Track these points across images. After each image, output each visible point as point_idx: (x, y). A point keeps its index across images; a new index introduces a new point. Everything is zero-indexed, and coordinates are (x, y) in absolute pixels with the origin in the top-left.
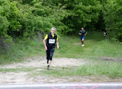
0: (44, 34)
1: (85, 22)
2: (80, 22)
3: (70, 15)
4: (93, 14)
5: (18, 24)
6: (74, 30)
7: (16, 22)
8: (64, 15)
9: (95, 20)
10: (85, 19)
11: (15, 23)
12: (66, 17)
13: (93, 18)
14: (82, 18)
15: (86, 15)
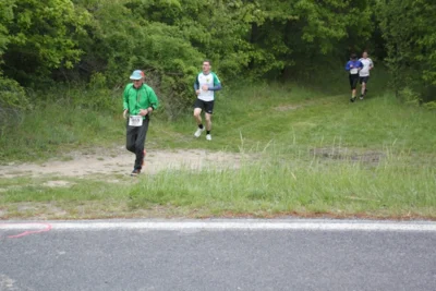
0: (164, 76)
1: (324, 37)
2: (310, 38)
3: (272, 18)
4: (354, 13)
5: (68, 46)
6: (292, 63)
7: (62, 40)
8: (249, 18)
9: (360, 33)
10: (326, 29)
11: (59, 42)
12: (259, 25)
13: (354, 25)
14: (317, 25)
15: (330, 16)
